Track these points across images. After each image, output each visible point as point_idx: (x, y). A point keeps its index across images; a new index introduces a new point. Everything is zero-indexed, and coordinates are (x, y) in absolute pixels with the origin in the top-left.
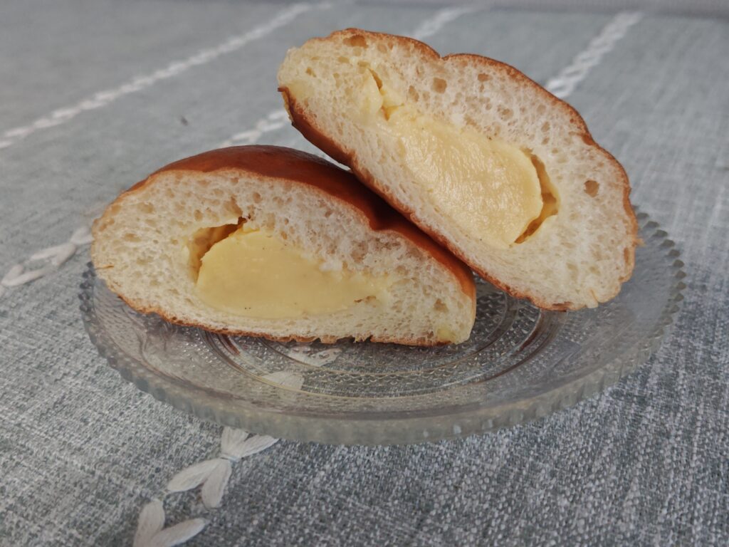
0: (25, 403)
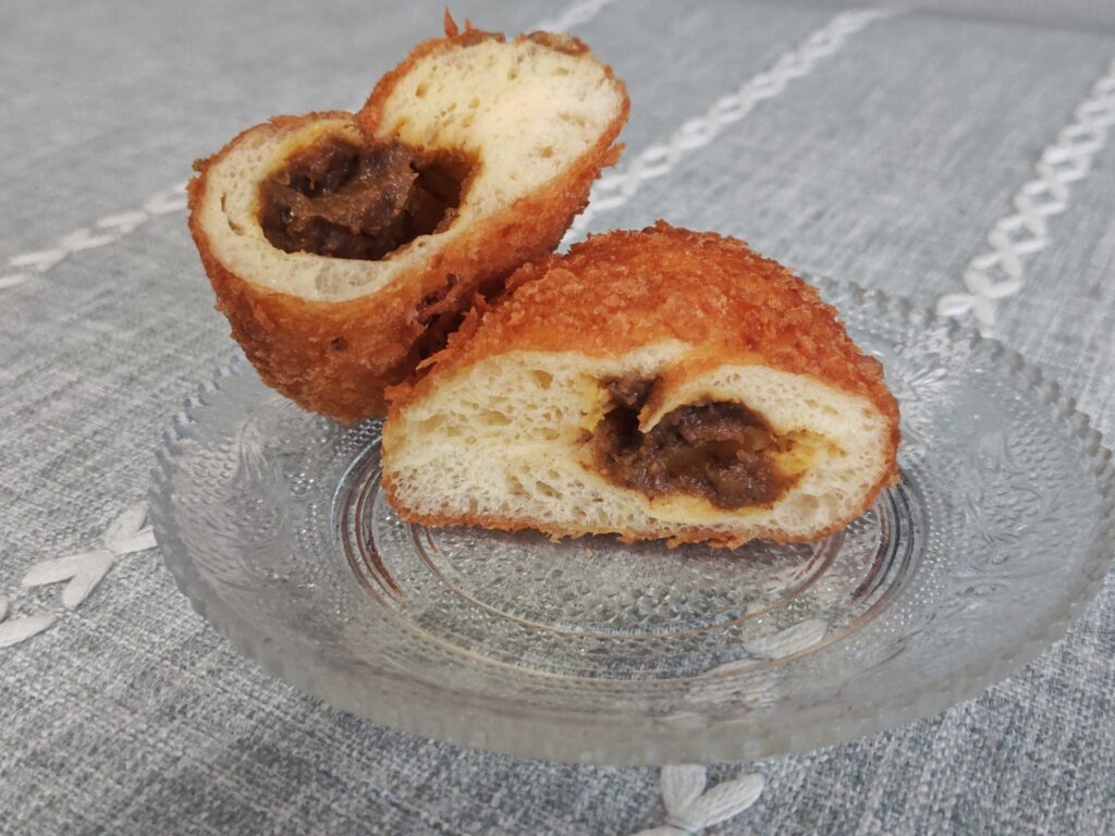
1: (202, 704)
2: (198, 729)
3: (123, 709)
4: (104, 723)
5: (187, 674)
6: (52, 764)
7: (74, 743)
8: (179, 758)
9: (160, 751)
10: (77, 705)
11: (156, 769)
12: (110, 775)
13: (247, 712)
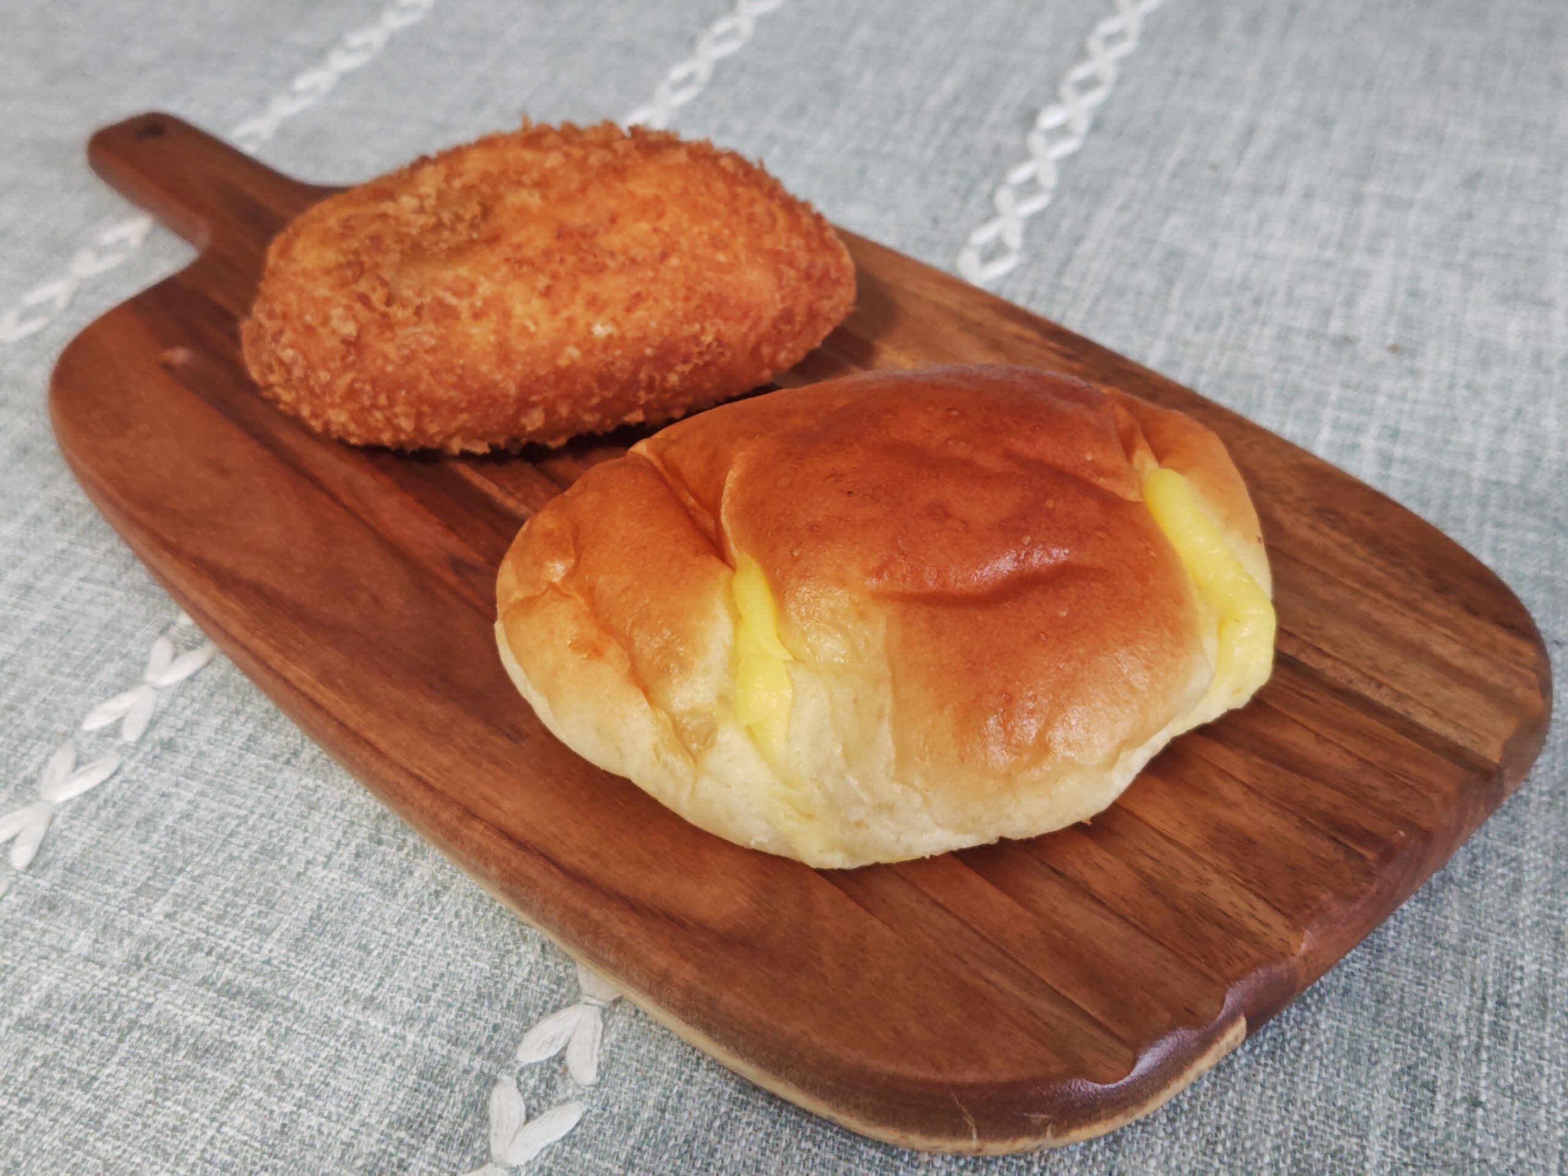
0: (265, 921)
1: (164, 949)
2: (165, 974)
3: (93, 965)
4: (77, 981)
5: (145, 922)
6: (39, 1026)
7: (54, 1004)
8: (152, 1004)
9: (134, 1000)
10: (49, 967)
11: (133, 1016)
12: (92, 1029)
13: (206, 950)
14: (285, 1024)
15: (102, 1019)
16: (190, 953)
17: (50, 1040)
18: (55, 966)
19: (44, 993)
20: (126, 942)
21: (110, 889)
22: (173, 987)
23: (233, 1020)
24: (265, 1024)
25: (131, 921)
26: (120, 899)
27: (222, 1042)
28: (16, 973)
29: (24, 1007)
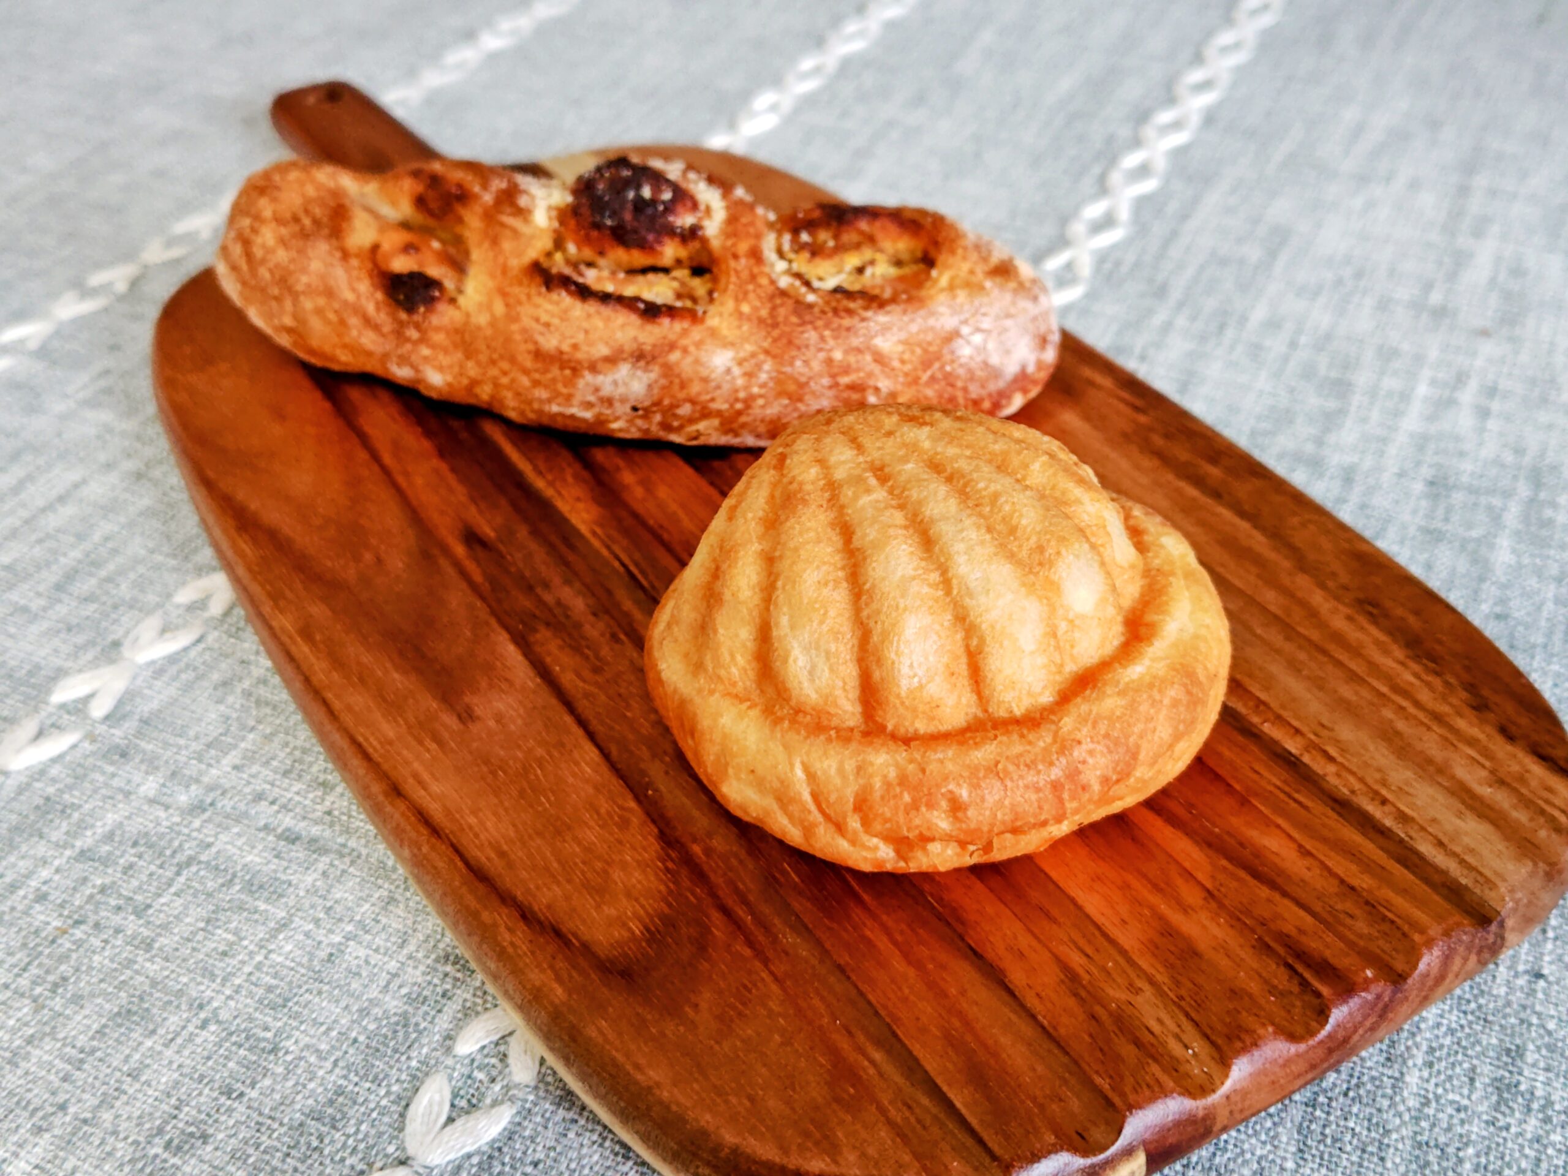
14: (342, 867)
15: (161, 854)
16: (254, 801)
17: (110, 871)
18: (121, 806)
19: (107, 828)
20: (193, 787)
21: (182, 742)
22: (236, 830)
23: (290, 861)
24: (321, 866)
25: (199, 771)
26: (191, 749)
27: (276, 879)
28: (82, 810)
29: (86, 840)
